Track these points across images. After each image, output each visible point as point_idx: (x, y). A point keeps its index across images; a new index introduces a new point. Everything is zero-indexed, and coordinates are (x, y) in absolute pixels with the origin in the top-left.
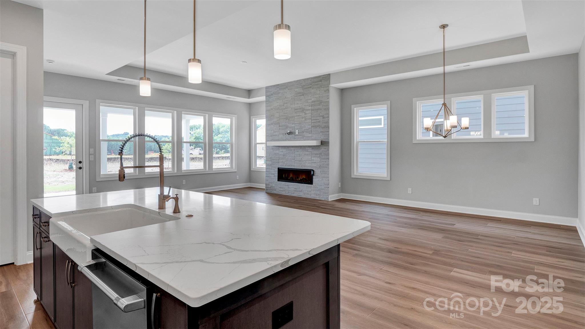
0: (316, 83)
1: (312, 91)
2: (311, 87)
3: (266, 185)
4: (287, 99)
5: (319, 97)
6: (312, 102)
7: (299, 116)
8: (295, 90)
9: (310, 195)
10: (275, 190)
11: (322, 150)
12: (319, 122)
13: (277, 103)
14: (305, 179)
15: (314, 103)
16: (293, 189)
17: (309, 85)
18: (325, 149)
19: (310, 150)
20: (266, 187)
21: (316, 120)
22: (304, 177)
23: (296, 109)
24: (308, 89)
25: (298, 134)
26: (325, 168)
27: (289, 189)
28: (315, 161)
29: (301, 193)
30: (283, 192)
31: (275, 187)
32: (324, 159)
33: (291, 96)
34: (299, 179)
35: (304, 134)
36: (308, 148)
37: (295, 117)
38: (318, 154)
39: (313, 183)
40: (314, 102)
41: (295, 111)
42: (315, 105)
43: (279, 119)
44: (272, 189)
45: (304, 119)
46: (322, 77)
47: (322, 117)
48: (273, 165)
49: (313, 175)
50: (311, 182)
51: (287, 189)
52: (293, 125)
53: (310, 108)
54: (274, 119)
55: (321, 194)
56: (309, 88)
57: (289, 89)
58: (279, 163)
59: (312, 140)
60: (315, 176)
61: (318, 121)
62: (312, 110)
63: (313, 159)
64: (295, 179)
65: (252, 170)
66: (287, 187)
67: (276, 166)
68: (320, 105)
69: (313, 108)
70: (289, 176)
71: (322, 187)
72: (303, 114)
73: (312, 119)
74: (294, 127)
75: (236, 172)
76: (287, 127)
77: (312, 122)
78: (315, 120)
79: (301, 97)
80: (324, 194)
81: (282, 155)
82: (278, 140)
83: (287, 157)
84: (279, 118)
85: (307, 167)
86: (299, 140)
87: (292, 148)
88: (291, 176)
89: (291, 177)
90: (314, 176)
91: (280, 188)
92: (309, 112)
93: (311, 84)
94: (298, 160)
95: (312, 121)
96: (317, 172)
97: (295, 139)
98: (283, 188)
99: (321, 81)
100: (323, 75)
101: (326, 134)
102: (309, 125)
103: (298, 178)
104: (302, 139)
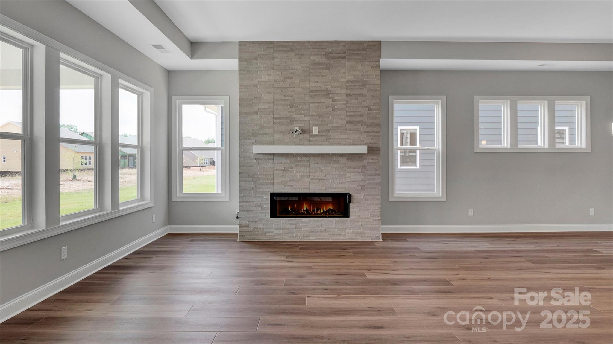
0: (355, 53)
1: (347, 64)
2: (344, 57)
3: (240, 227)
4: (291, 71)
5: (362, 75)
6: (348, 82)
7: (319, 103)
8: (311, 58)
9: (344, 236)
10: (265, 235)
11: (368, 161)
12: (360, 116)
13: (269, 75)
14: (332, 210)
15: (350, 84)
16: (308, 229)
17: (340, 53)
18: (373, 159)
19: (343, 160)
20: (240, 232)
21: (355, 112)
22: (331, 207)
23: (312, 91)
24: (339, 59)
25: (317, 133)
26: (373, 190)
27: (298, 230)
28: (352, 180)
29: (325, 234)
30: (284, 236)
31: (263, 229)
32: (370, 175)
33: (302, 67)
34: (322, 211)
35: (330, 134)
36: (340, 158)
37: (311, 105)
38: (358, 168)
39: (350, 214)
40: (353, 82)
41: (310, 94)
42: (352, 87)
43: (272, 105)
44: (255, 234)
45: (330, 109)
46: (368, 44)
47: (367, 109)
48: (258, 188)
49: (350, 202)
50: (346, 214)
51: (294, 230)
52: (307, 118)
53: (343, 91)
54: (260, 104)
55: (366, 231)
56: (340, 57)
57: (296, 55)
58: (273, 184)
59: (347, 145)
60: (354, 203)
61: (359, 113)
62: (346, 95)
63: (348, 175)
64: (314, 211)
65: (174, 199)
66: (294, 226)
67: (268, 190)
68: (363, 89)
69: (349, 91)
70: (300, 206)
71: (368, 220)
72: (329, 102)
73: (348, 109)
74: (309, 121)
75: (152, 207)
76: (292, 121)
77: (347, 116)
78: (353, 112)
79: (325, 71)
80: (370, 232)
81: (282, 170)
82: (271, 143)
83: (292, 174)
84: (273, 103)
85: (337, 190)
86: (320, 145)
87: (305, 158)
88: (305, 207)
89: (305, 209)
90: (350, 204)
91: (277, 229)
92: (340, 98)
93: (345, 53)
94: (317, 179)
95: (348, 114)
96: (356, 197)
97: (310, 142)
98: (283, 229)
99: (365, 51)
100: (369, 41)
101: (374, 136)
102: (341, 119)
103: (318, 209)
104: (325, 143)
